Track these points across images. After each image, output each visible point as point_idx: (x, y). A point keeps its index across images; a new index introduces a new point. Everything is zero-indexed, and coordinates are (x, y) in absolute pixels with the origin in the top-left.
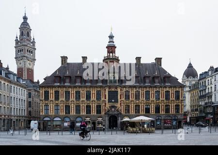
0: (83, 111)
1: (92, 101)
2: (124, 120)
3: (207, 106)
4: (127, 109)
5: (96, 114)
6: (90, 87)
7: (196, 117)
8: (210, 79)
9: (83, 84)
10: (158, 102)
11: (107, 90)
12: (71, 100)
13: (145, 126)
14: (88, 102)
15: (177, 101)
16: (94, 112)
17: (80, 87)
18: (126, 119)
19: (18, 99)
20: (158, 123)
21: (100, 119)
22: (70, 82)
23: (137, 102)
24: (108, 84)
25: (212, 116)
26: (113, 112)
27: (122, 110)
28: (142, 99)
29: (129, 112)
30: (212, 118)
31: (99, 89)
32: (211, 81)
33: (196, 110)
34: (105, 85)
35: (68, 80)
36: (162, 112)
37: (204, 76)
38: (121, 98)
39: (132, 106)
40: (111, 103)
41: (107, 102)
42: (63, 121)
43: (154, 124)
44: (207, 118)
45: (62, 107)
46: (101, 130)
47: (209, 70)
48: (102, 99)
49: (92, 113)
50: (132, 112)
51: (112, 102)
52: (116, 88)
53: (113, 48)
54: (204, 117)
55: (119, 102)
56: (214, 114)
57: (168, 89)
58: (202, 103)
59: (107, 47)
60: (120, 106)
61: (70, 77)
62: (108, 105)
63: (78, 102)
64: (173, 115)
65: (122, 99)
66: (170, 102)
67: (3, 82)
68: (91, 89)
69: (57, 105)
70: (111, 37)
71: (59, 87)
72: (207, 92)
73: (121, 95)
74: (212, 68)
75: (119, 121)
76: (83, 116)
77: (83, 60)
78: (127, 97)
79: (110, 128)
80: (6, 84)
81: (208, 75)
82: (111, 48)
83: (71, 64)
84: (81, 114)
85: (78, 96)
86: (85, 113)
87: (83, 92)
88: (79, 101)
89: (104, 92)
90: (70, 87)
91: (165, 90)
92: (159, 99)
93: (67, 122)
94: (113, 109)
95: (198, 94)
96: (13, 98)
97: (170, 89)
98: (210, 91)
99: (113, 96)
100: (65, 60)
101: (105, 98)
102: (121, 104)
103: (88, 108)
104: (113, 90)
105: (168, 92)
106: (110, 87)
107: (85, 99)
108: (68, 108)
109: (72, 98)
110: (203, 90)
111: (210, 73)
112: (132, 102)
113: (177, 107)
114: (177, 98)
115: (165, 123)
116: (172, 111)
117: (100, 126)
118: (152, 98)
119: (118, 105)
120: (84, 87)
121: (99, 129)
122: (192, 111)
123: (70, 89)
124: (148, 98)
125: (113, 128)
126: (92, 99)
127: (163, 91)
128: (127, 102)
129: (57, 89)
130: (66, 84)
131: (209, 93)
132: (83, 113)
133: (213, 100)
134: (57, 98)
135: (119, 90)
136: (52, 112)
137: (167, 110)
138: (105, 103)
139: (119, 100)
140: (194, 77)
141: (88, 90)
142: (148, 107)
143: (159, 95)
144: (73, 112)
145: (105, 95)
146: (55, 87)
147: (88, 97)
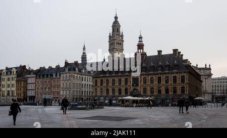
1: (122, 86)
4: (145, 91)
6: (121, 76)
9: (117, 75)
10: (167, 85)
12: (109, 86)
14: (120, 87)
15: (183, 84)
16: (123, 93)
17: (115, 76)
19: (89, 85)
20: (168, 101)
23: (152, 85)
26: (135, 93)
27: (141, 92)
28: (155, 83)
29: (146, 93)
31: (126, 77)
34: (130, 74)
35: (108, 72)
36: (171, 93)
39: (148, 89)
41: (131, 86)
42: (105, 99)
45: (104, 90)
48: (128, 84)
50: (148, 93)
51: (134, 86)
55: (139, 86)
57: (175, 75)
60: (140, 89)
62: (132, 88)
63: (113, 87)
64: (178, 95)
65: (141, 84)
66: (177, 84)
67: (76, 75)
68: (122, 78)
69: (102, 89)
70: (140, 38)
71: (102, 77)
73: (140, 81)
76: (117, 96)
78: (145, 82)
80: (79, 76)
82: (140, 46)
84: (115, 94)
85: (114, 82)
87: (117, 80)
89: (129, 79)
90: (109, 77)
91: (173, 75)
92: (168, 82)
93: (107, 100)
94: (135, 91)
96: (84, 85)
97: (177, 74)
99: (135, 82)
101: (130, 84)
105: (175, 77)
107: (118, 84)
108: (108, 90)
109: (110, 84)
112: (148, 86)
113: (183, 89)
118: (163, 82)
119: (138, 88)
120: (117, 76)
124: (159, 82)
126: (122, 84)
127: (171, 77)
128: (145, 85)
129: (102, 78)
130: (107, 75)
132: (117, 94)
134: (102, 84)
135: (139, 77)
136: (99, 94)
137: (175, 91)
139: (139, 84)
141: (120, 78)
142: (160, 89)
143: (168, 79)
144: (111, 94)
145: (130, 82)
146: (101, 77)
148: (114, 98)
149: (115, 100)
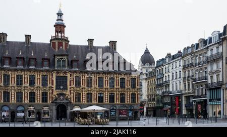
0: (26, 99)
1: (37, 87)
2: (74, 110)
3: (164, 95)
4: (78, 98)
5: (41, 102)
6: (35, 71)
7: (153, 108)
8: (167, 66)
9: (26, 67)
10: (112, 90)
11: (55, 75)
12: (11, 85)
13: (99, 117)
14: (32, 89)
15: (134, 90)
16: (39, 100)
17: (22, 70)
18: (77, 109)
20: (113, 113)
21: (46, 109)
22: (10, 64)
23: (89, 89)
24: (56, 68)
25: (170, 107)
26: (62, 100)
27: (72, 98)
28: (95, 86)
29: (80, 101)
30: (170, 109)
31: (45, 74)
32: (168, 69)
33: (154, 100)
34: (52, 69)
35: (7, 62)
36: (117, 102)
37: (161, 63)
38: (70, 85)
39: (84, 95)
40: (59, 90)
41: (54, 89)
42: (1, 110)
43: (108, 114)
44: (164, 109)
46: (48, 121)
47: (166, 57)
48: (49, 85)
49: (36, 102)
50: (84, 101)
51: (61, 89)
52: (65, 73)
53: (62, 27)
54: (162, 108)
55: (69, 89)
56: (172, 104)
57: (123, 76)
58: (159, 92)
59: (55, 26)
60: (70, 94)
61: (10, 58)
62: (55, 93)
63: (19, 88)
64: (128, 104)
65: (72, 86)
66: (126, 90)
68: (36, 73)
70: (60, 14)
72: (164, 80)
73: (70, 81)
74: (169, 54)
75: (69, 111)
76: (26, 104)
77: (26, 39)
78: (78, 84)
79: (58, 119)
81: (165, 62)
82: (60, 28)
83: (12, 42)
84: (23, 102)
85: (20, 80)
86: (28, 102)
87: (26, 76)
88: (21, 87)
89: (51, 76)
90: (9, 70)
91: (120, 77)
92: (114, 87)
93: (5, 111)
94: (62, 97)
95: (155, 82)
97: (126, 76)
98: (167, 80)
99: (62, 82)
100: (4, 38)
101: (53, 84)
102: (70, 91)
103: (32, 96)
104: (62, 75)
105: (123, 79)
106: (58, 72)
107: (28, 84)
108: (7, 95)
109: (13, 83)
110: (160, 79)
111: (167, 60)
112: (84, 90)
113: (133, 96)
114: (133, 86)
115: (120, 113)
116: (128, 100)
117: (46, 116)
118: (106, 86)
119: (68, 93)
120: (28, 70)
121: (45, 120)
122: (149, 100)
123: (10, 73)
124: (101, 85)
125: (61, 119)
126: (36, 85)
127: (118, 78)
128: (78, 89)
130: (5, 66)
131: (166, 81)
132: (26, 101)
133: (171, 90)
135: (68, 75)
137: (123, 100)
138: (53, 90)
139: (69, 87)
140: (151, 64)
141: (32, 74)
142: (102, 95)
143: (113, 83)
144: (13, 100)
145: (53, 81)
147: (32, 82)
148: (20, 109)
149: (23, 112)
